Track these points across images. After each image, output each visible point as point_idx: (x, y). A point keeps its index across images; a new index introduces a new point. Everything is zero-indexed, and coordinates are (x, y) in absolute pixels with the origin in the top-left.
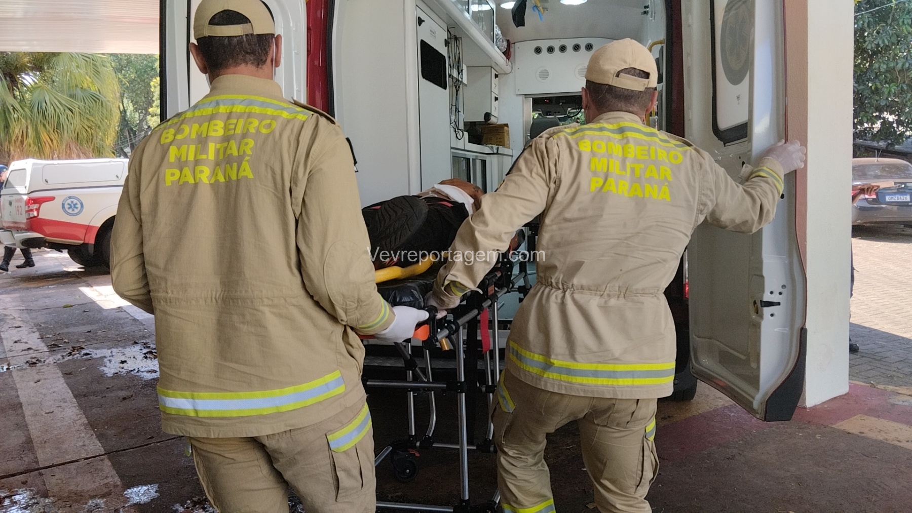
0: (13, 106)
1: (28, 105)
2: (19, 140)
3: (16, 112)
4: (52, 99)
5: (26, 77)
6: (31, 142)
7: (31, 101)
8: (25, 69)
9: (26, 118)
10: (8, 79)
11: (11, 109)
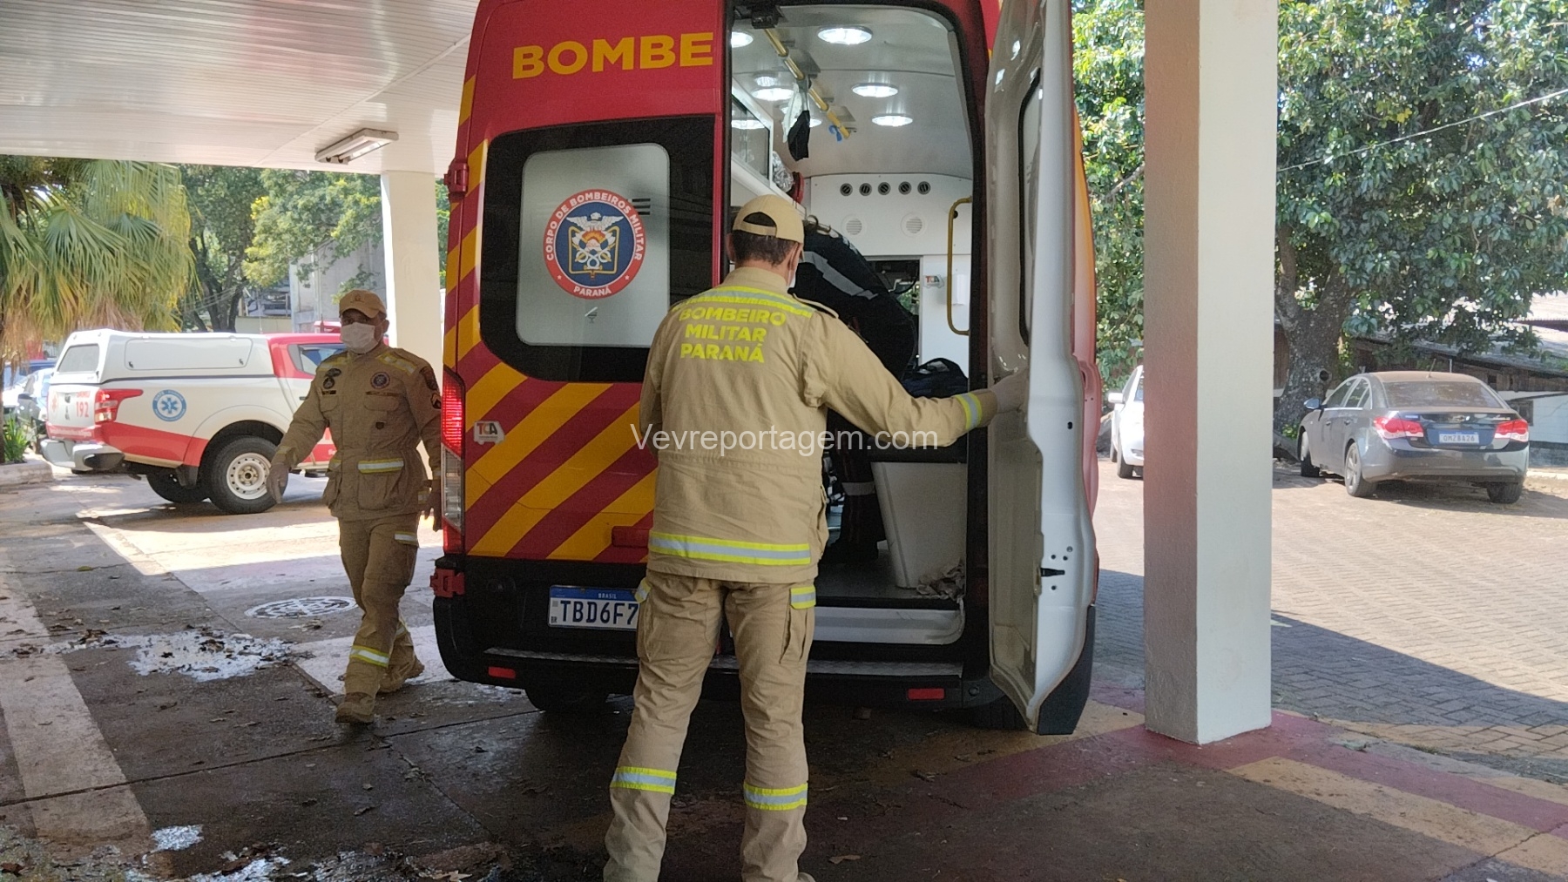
0: (15, 240)
1: (40, 239)
2: (22, 296)
3: (20, 249)
4: (79, 230)
5: (41, 194)
6: (43, 301)
7: (45, 233)
8: (39, 180)
9: (35, 259)
10: (10, 195)
11: (12, 244)
